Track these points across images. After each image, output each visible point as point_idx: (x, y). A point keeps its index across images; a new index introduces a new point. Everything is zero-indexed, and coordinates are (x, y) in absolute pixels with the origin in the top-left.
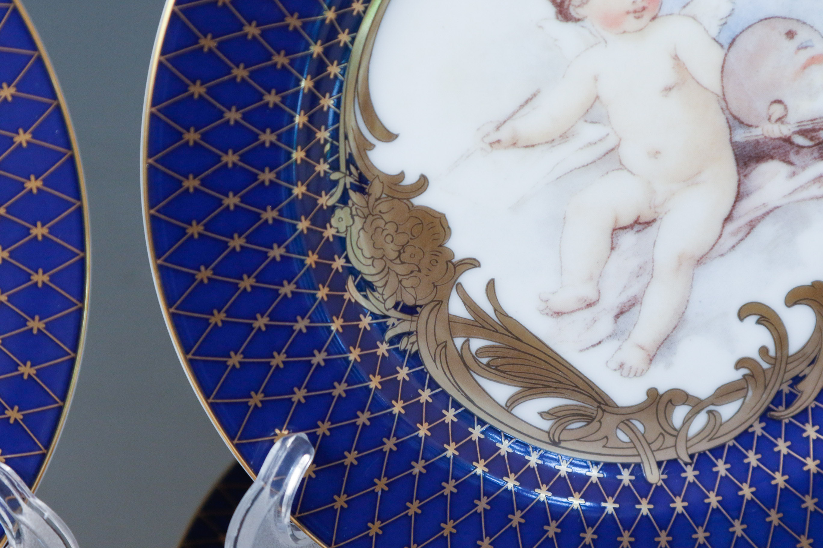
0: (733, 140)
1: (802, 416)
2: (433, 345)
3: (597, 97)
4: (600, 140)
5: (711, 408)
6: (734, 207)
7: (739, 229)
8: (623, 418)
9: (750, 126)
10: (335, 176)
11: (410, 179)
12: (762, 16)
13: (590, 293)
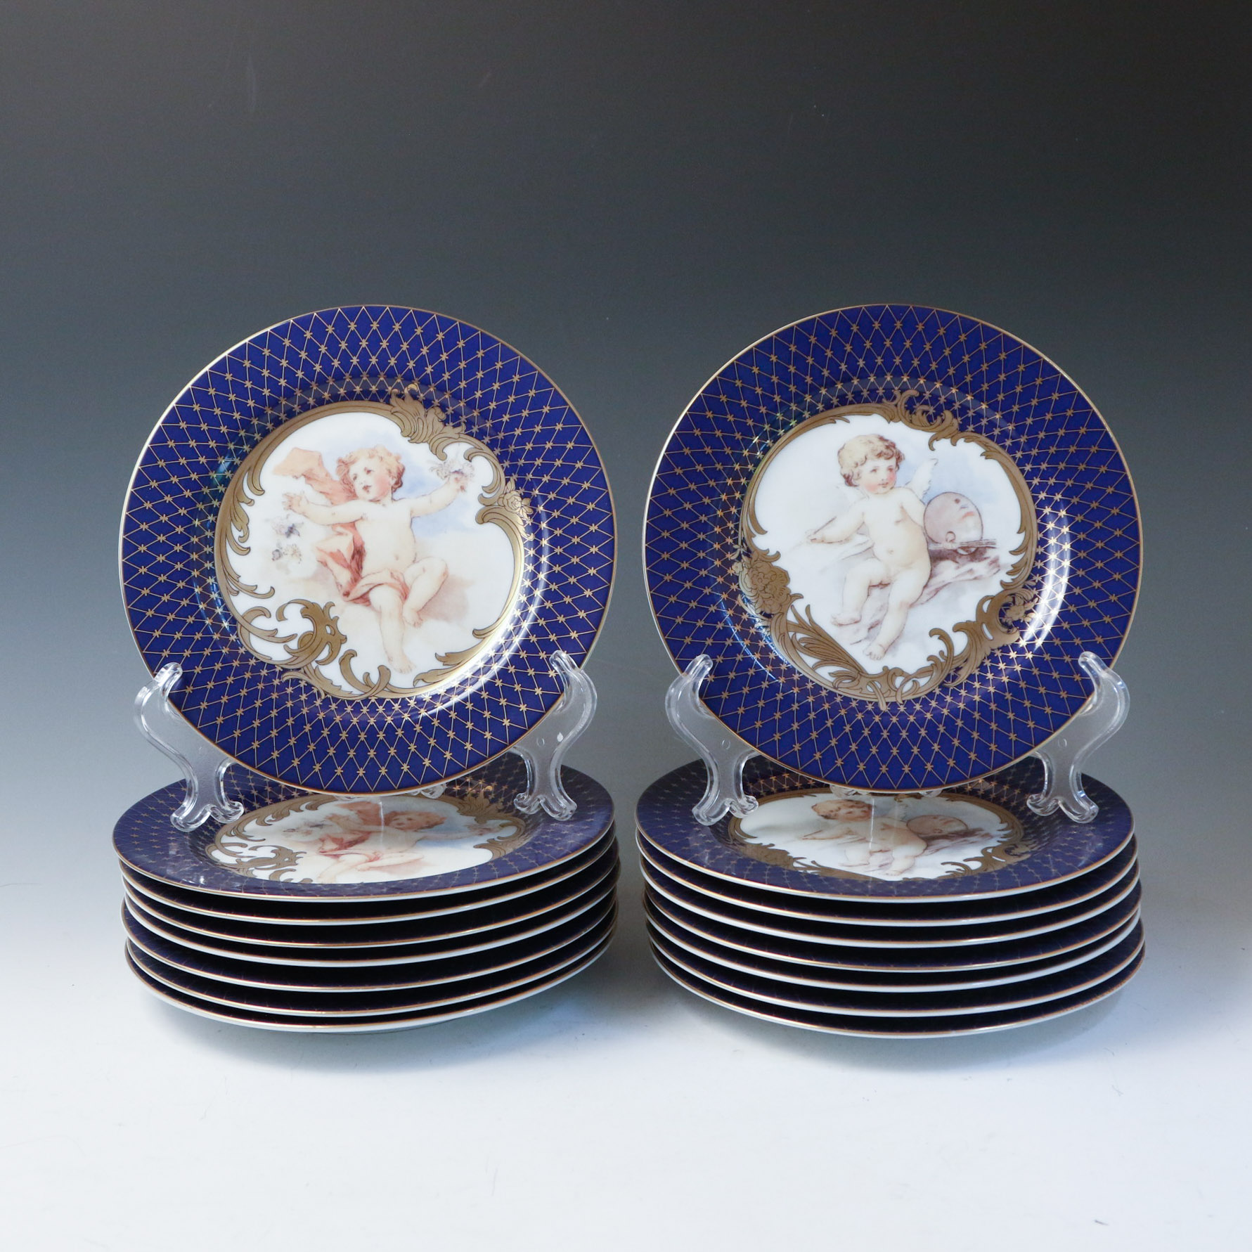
0: (930, 548)
1: (960, 686)
2: (778, 634)
3: (864, 523)
4: (864, 543)
5: (914, 679)
6: (928, 581)
7: (931, 592)
8: (871, 680)
9: (937, 543)
10: (735, 546)
11: (772, 553)
12: (944, 491)
13: (856, 616)
